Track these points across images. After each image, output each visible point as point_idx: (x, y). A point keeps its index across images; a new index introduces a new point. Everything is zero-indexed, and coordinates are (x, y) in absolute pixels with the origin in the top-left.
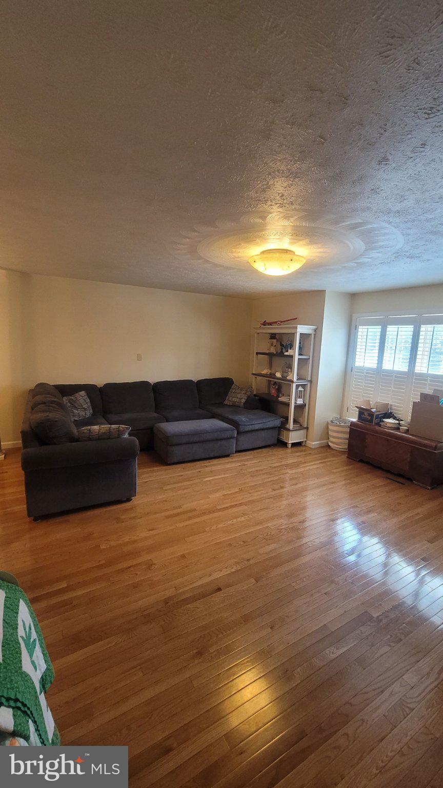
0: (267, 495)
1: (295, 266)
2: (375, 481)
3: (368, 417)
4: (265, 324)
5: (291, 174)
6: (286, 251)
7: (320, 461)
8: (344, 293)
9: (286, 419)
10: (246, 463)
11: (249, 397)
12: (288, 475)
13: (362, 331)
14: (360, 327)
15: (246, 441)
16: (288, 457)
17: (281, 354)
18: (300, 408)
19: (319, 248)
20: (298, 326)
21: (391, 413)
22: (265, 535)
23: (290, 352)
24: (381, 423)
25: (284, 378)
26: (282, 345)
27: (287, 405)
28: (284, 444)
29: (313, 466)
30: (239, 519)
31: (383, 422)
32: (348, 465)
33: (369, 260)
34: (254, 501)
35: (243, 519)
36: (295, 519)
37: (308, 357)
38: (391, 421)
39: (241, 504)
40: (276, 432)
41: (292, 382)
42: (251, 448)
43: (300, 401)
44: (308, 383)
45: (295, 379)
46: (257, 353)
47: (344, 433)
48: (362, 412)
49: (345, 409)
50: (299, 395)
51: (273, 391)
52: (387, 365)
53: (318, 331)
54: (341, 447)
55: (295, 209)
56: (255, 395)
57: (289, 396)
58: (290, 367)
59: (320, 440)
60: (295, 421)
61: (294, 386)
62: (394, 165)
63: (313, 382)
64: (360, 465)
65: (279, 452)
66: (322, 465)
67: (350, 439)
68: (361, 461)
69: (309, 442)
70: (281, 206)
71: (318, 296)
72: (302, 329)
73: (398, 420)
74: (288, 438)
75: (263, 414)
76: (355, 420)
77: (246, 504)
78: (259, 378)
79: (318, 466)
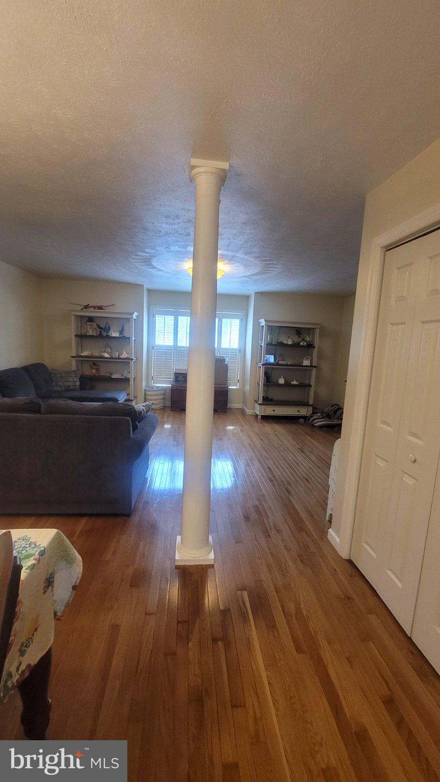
3: (182, 379)
11: (80, 379)
13: (158, 318)
14: (156, 316)
26: (100, 328)
47: (160, 395)
48: (177, 376)
49: (150, 378)
51: (94, 372)
52: (180, 344)
53: (139, 318)
54: (158, 406)
68: (182, 410)
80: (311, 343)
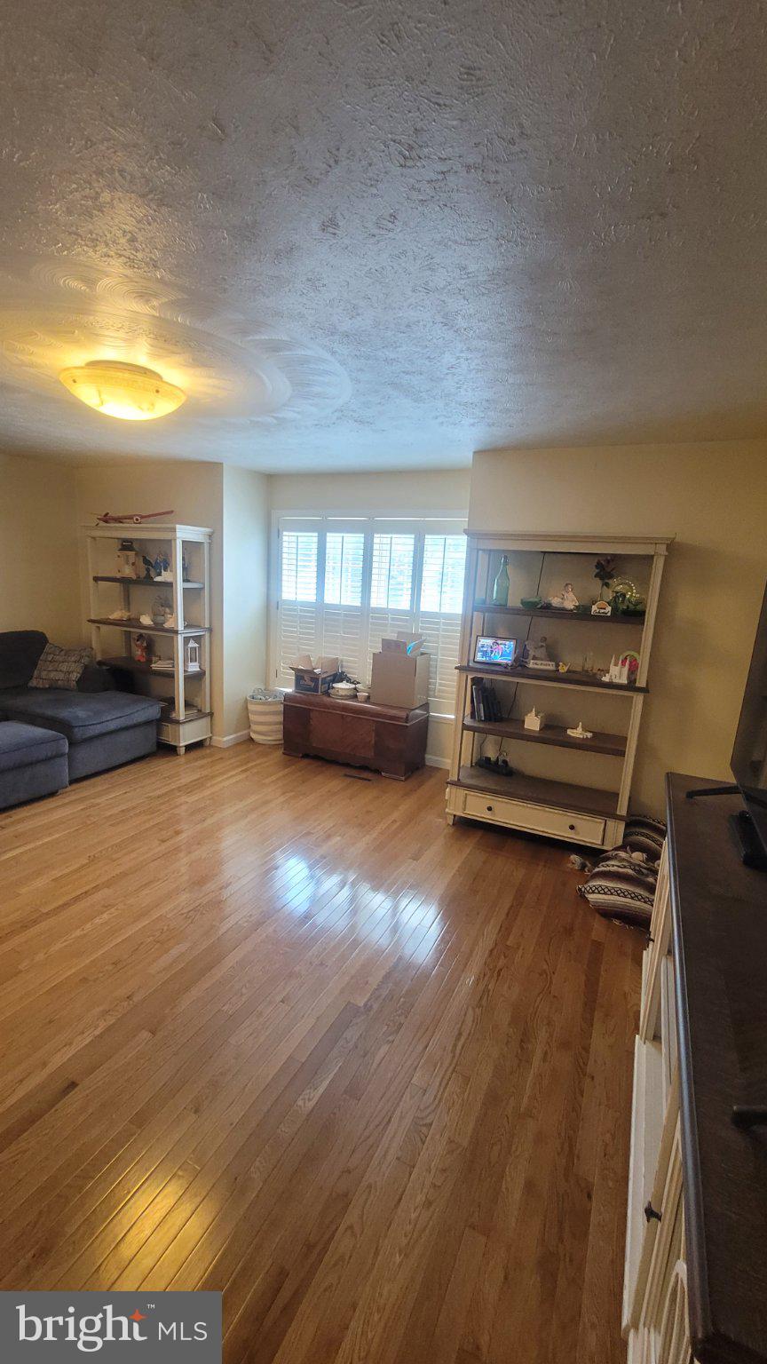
0: (149, 855)
1: (165, 407)
2: (331, 784)
3: (310, 683)
4: (106, 519)
5: (151, 192)
6: (144, 371)
7: (240, 770)
8: (255, 472)
9: (171, 702)
10: (98, 801)
11: (86, 667)
12: (184, 807)
13: (288, 539)
14: (285, 533)
15: (90, 757)
16: (181, 771)
17: (147, 581)
18: (194, 680)
19: (210, 377)
20: (178, 526)
21: (343, 673)
22: (158, 934)
23: (165, 577)
24: (331, 691)
25: (158, 627)
26: (146, 562)
27: (170, 676)
28: (168, 750)
29: (229, 780)
30: (97, 921)
31: (333, 688)
32: (286, 766)
33: (299, 417)
34: (124, 875)
35: (105, 916)
36: (211, 886)
37: (202, 586)
38: (343, 685)
39: (97, 888)
40: (151, 731)
41: (176, 632)
42: (104, 767)
43: (194, 667)
44: (207, 633)
45: (181, 627)
46: (96, 579)
47: (274, 713)
48: (300, 676)
49: (272, 674)
50: (192, 656)
51: (138, 653)
52: (331, 597)
53: (215, 538)
54: (270, 738)
55: (162, 281)
56: (100, 663)
57: (172, 658)
58: (168, 604)
59: (235, 733)
60: (188, 705)
61: (180, 639)
62: (347, 241)
63: (214, 630)
64: (306, 761)
65: (163, 766)
66: (244, 776)
67: (286, 722)
68: (306, 756)
69: (218, 738)
70: (131, 262)
71: (210, 471)
72: (185, 533)
73: (353, 683)
74: (177, 737)
75: (122, 698)
76: (290, 690)
77: (108, 884)
78: (104, 628)
79: (241, 777)
80: (639, 608)
